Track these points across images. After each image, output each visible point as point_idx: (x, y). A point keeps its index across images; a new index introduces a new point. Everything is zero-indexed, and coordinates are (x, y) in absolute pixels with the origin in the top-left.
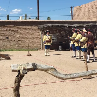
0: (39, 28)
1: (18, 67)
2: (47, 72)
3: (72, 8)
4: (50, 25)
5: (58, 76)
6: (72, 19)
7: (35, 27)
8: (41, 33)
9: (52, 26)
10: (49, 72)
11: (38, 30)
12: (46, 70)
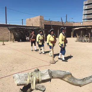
0: (8, 29)
7: (6, 28)
8: (9, 31)
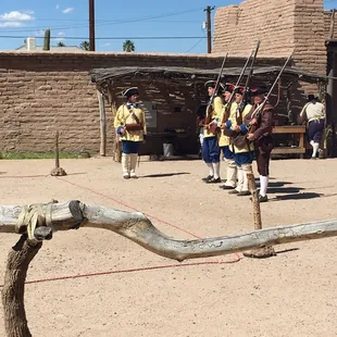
1: (21, 217)
2: (121, 234)
3: (209, 10)
4: (134, 69)
5: (158, 247)
6: (210, 52)
9: (140, 75)
10: (129, 232)
11: (92, 87)
12: (118, 227)
